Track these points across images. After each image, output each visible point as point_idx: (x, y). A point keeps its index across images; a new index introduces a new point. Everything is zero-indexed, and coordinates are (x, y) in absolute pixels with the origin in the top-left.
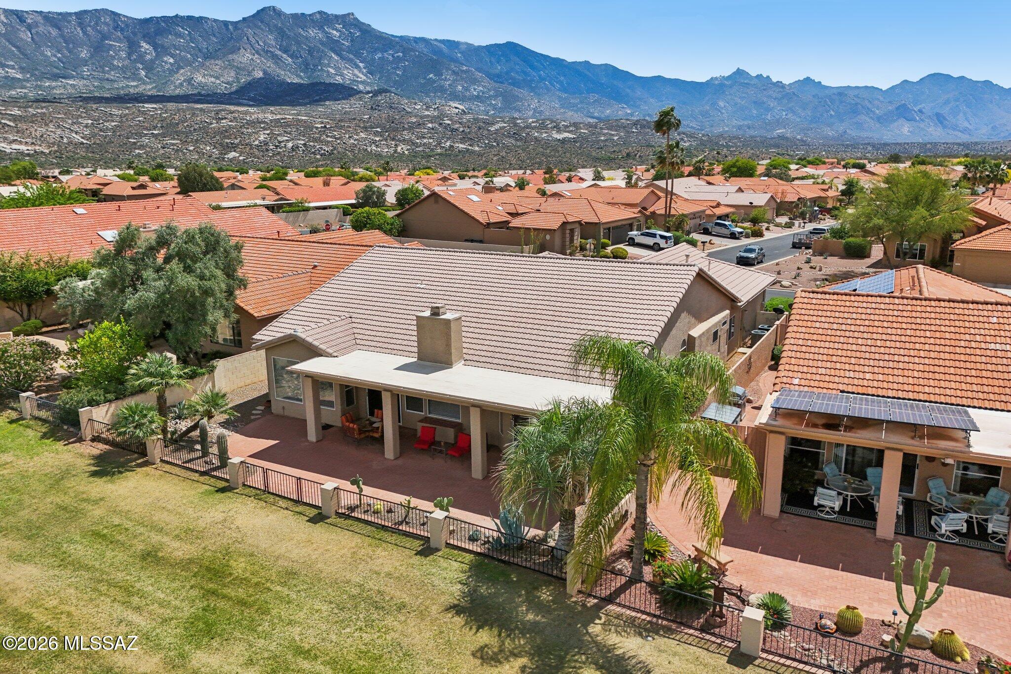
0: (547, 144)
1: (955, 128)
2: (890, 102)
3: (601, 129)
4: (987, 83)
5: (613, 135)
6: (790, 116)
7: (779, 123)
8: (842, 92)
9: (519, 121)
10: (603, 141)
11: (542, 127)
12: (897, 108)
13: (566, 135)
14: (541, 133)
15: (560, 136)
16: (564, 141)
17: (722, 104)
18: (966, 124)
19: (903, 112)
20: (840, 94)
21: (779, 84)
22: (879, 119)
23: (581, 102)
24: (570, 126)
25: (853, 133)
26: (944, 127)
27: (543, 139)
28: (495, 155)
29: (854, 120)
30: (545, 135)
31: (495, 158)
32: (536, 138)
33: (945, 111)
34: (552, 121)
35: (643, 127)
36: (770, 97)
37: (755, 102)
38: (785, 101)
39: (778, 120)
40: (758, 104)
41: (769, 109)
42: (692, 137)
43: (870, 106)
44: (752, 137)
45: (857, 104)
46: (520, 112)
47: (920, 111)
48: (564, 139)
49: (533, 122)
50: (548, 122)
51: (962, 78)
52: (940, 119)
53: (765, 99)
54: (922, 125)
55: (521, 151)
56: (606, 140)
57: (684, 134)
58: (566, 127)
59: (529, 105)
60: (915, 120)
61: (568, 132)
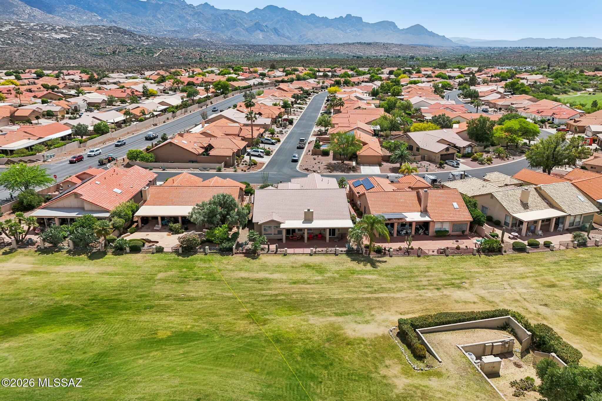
0: (50, 42)
1: (283, 36)
2: (251, 20)
3: (86, 31)
4: (295, 12)
5: (96, 36)
6: (200, 25)
7: (195, 30)
8: (226, 13)
9: (23, 24)
10: (90, 40)
11: (42, 29)
12: (255, 24)
13: (63, 36)
14: (44, 34)
15: (59, 36)
16: (61, 40)
17: (159, 16)
18: (288, 34)
19: (258, 27)
20: (225, 14)
21: (191, 6)
22: (247, 30)
23: (64, 11)
24: (64, 29)
25: (236, 38)
26: (279, 35)
27: (46, 38)
28: (17, 52)
29: (235, 30)
30: (46, 35)
31: (17, 54)
32: (40, 37)
33: (278, 26)
34: (49, 26)
35: (115, 31)
36: (186, 13)
37: (179, 16)
38: (196, 16)
39: (194, 28)
40: (181, 17)
41: (187, 21)
42: (148, 39)
43: (241, 22)
44: (182, 39)
45: (235, 21)
46: (17, 15)
47: (266, 26)
48: (62, 38)
49: (34, 26)
50: (47, 26)
51: (283, 9)
52: (276, 30)
53: (185, 15)
54: (268, 34)
55: (36, 49)
56: (92, 40)
57: (143, 37)
58: (61, 29)
59: (24, 11)
60: (265, 31)
61: (65, 33)
